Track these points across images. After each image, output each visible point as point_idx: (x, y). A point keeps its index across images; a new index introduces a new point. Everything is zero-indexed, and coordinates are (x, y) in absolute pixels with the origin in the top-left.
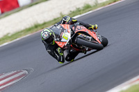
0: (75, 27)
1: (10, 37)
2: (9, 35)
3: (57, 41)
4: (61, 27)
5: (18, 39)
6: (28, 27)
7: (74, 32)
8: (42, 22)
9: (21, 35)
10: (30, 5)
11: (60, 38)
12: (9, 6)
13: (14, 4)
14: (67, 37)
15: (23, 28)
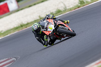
0: (57, 21)
1: (2, 34)
2: (2, 32)
3: (44, 30)
4: (47, 21)
5: (9, 35)
6: (16, 26)
7: (56, 25)
8: (26, 23)
9: (10, 32)
10: (17, 11)
11: (47, 28)
12: (2, 11)
13: (5, 9)
14: (51, 27)
15: (12, 27)
